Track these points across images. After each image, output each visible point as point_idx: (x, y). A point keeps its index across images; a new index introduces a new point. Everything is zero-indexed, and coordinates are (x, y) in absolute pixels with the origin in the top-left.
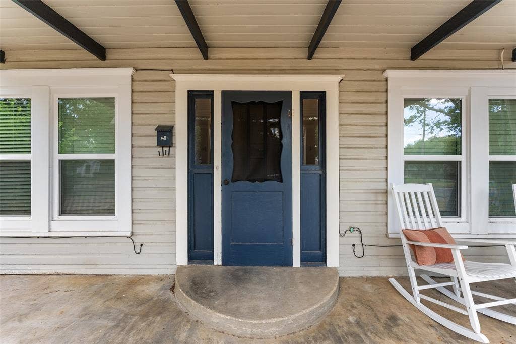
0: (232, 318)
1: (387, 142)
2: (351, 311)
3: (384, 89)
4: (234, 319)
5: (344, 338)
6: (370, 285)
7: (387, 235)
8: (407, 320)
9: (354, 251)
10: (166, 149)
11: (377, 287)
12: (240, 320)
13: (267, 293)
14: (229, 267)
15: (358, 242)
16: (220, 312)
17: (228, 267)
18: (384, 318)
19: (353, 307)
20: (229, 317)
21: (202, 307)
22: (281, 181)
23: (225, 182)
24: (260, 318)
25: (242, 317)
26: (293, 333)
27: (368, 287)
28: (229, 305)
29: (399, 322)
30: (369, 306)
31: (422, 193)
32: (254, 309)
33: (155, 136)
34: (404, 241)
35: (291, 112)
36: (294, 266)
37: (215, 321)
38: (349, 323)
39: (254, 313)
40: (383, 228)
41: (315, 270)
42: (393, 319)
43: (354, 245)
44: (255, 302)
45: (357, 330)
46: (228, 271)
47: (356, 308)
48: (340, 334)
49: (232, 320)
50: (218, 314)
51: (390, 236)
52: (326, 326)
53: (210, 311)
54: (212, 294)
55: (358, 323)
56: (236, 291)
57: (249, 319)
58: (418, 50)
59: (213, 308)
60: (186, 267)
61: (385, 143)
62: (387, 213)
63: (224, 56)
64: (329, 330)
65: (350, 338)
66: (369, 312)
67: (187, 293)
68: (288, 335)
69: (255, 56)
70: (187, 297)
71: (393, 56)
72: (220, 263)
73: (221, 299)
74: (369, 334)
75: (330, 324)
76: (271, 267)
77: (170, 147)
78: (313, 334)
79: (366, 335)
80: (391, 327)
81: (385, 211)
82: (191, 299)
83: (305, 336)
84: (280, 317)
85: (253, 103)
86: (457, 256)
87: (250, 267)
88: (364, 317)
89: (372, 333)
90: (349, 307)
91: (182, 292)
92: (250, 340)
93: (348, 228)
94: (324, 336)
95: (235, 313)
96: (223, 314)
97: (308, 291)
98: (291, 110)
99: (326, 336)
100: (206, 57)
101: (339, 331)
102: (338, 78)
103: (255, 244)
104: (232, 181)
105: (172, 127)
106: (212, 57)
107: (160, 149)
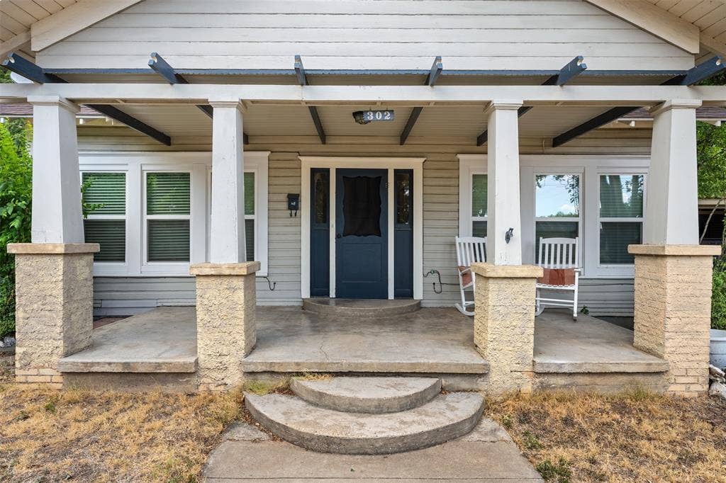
1: (459, 207)
3: (456, 167)
9: (434, 289)
10: (294, 212)
15: (437, 281)
17: (340, 299)
22: (380, 236)
23: (338, 237)
31: (479, 244)
33: (287, 202)
34: (460, 274)
35: (387, 185)
36: (389, 298)
41: (404, 302)
43: (434, 284)
58: (482, 139)
60: (308, 300)
61: (457, 208)
63: (338, 142)
71: (464, 143)
72: (334, 296)
77: (296, 210)
85: (359, 177)
93: (430, 271)
98: (388, 183)
100: (324, 142)
102: (422, 160)
104: (344, 236)
105: (299, 195)
106: (329, 142)
107: (289, 212)
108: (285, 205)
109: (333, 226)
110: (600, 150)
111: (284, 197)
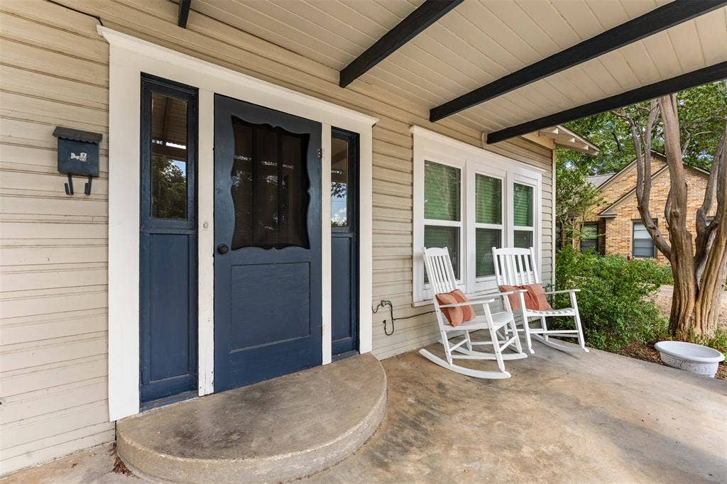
0: (294, 454)
1: (412, 204)
2: (405, 393)
3: (409, 145)
4: (299, 453)
5: (417, 420)
6: (405, 363)
7: (412, 305)
8: (451, 383)
9: (385, 329)
10: (79, 183)
11: (411, 362)
12: (308, 451)
13: (316, 405)
14: (230, 392)
15: (388, 318)
16: (271, 454)
17: (227, 392)
18: (434, 388)
19: (404, 388)
20: (289, 455)
21: (233, 461)
22: (308, 247)
23: (219, 250)
24: (333, 436)
25: (309, 445)
26: (369, 439)
27: (403, 365)
28: (276, 440)
29: (447, 387)
30: (416, 382)
32: (317, 430)
33: (53, 149)
34: (437, 307)
35: (321, 152)
36: (324, 363)
37: (264, 472)
38: (411, 405)
39: (319, 435)
40: (408, 298)
41: (351, 362)
42: (440, 386)
43: (385, 322)
44: (311, 421)
45: (421, 408)
46: (233, 398)
47: (407, 388)
48: (411, 419)
49: (297, 456)
50: (269, 458)
51: (416, 305)
52: (394, 417)
53: (251, 461)
54: (235, 437)
55: (419, 401)
56: (270, 419)
57: (320, 443)
58: (437, 113)
59: (254, 454)
60: (137, 418)
61: (410, 205)
62: (412, 281)
63: (209, 32)
64: (401, 420)
65: (422, 418)
66: (421, 388)
67: (183, 455)
68: (365, 444)
69: (270, 55)
70: (188, 460)
71: (417, 112)
72: (211, 389)
73: (256, 439)
74: (433, 407)
75: (396, 413)
76: (295, 374)
77: (91, 177)
78: (389, 430)
79: (432, 409)
80: (444, 393)
81: (411, 279)
82: (200, 461)
83: (382, 436)
84: (355, 424)
85: (267, 127)
86: (487, 309)
87: (264, 382)
88: (420, 394)
89: (434, 405)
90: (402, 390)
91: (171, 458)
92: (325, 472)
93: (379, 302)
94: (399, 427)
95: (294, 445)
96: (278, 454)
97: (361, 385)
98: (321, 150)
99: (401, 425)
100: (182, 23)
101: (408, 416)
102: (373, 121)
103: (272, 344)
104: (233, 249)
105: (100, 137)
106: (199, 28)
107: (65, 179)
108: (48, 160)
109: (205, 226)
110: (515, 156)
111: (43, 135)
